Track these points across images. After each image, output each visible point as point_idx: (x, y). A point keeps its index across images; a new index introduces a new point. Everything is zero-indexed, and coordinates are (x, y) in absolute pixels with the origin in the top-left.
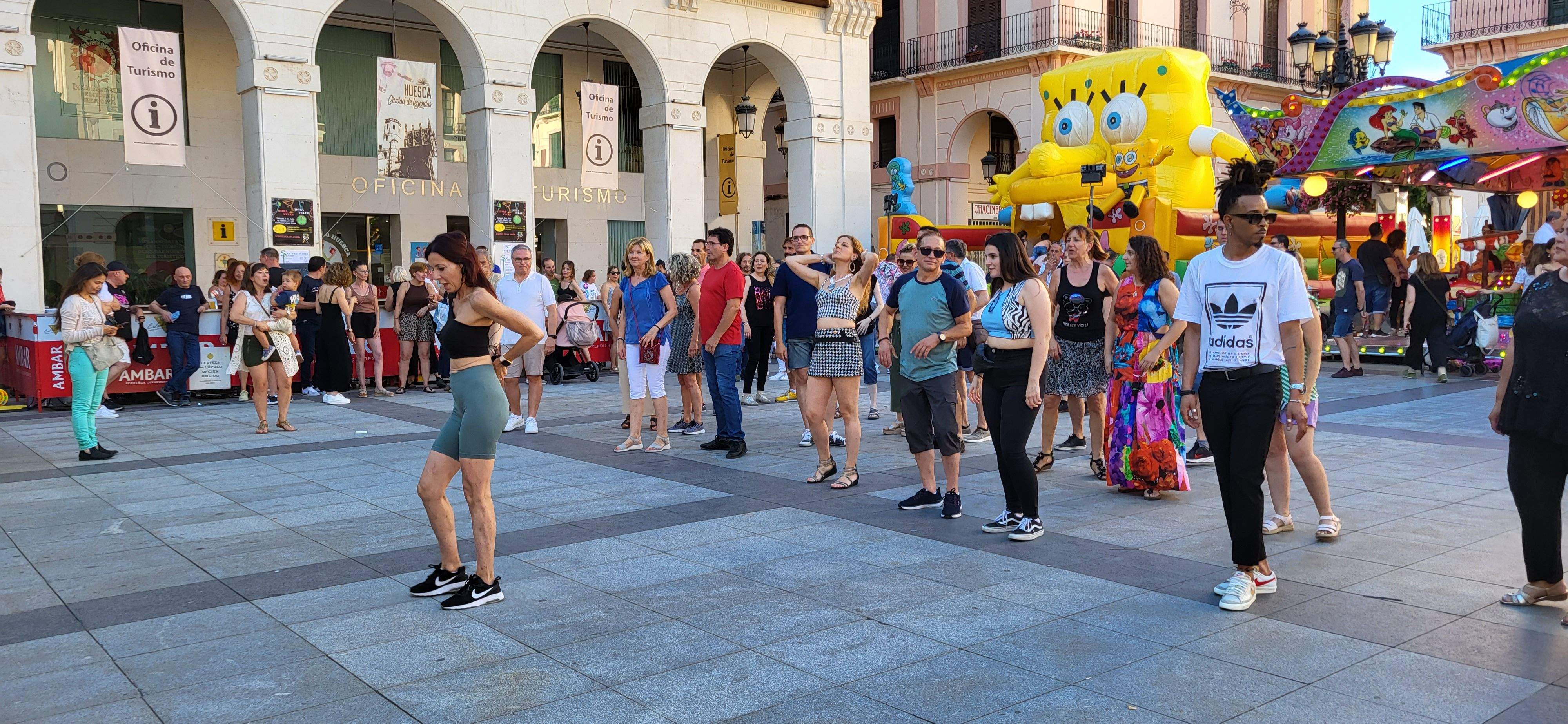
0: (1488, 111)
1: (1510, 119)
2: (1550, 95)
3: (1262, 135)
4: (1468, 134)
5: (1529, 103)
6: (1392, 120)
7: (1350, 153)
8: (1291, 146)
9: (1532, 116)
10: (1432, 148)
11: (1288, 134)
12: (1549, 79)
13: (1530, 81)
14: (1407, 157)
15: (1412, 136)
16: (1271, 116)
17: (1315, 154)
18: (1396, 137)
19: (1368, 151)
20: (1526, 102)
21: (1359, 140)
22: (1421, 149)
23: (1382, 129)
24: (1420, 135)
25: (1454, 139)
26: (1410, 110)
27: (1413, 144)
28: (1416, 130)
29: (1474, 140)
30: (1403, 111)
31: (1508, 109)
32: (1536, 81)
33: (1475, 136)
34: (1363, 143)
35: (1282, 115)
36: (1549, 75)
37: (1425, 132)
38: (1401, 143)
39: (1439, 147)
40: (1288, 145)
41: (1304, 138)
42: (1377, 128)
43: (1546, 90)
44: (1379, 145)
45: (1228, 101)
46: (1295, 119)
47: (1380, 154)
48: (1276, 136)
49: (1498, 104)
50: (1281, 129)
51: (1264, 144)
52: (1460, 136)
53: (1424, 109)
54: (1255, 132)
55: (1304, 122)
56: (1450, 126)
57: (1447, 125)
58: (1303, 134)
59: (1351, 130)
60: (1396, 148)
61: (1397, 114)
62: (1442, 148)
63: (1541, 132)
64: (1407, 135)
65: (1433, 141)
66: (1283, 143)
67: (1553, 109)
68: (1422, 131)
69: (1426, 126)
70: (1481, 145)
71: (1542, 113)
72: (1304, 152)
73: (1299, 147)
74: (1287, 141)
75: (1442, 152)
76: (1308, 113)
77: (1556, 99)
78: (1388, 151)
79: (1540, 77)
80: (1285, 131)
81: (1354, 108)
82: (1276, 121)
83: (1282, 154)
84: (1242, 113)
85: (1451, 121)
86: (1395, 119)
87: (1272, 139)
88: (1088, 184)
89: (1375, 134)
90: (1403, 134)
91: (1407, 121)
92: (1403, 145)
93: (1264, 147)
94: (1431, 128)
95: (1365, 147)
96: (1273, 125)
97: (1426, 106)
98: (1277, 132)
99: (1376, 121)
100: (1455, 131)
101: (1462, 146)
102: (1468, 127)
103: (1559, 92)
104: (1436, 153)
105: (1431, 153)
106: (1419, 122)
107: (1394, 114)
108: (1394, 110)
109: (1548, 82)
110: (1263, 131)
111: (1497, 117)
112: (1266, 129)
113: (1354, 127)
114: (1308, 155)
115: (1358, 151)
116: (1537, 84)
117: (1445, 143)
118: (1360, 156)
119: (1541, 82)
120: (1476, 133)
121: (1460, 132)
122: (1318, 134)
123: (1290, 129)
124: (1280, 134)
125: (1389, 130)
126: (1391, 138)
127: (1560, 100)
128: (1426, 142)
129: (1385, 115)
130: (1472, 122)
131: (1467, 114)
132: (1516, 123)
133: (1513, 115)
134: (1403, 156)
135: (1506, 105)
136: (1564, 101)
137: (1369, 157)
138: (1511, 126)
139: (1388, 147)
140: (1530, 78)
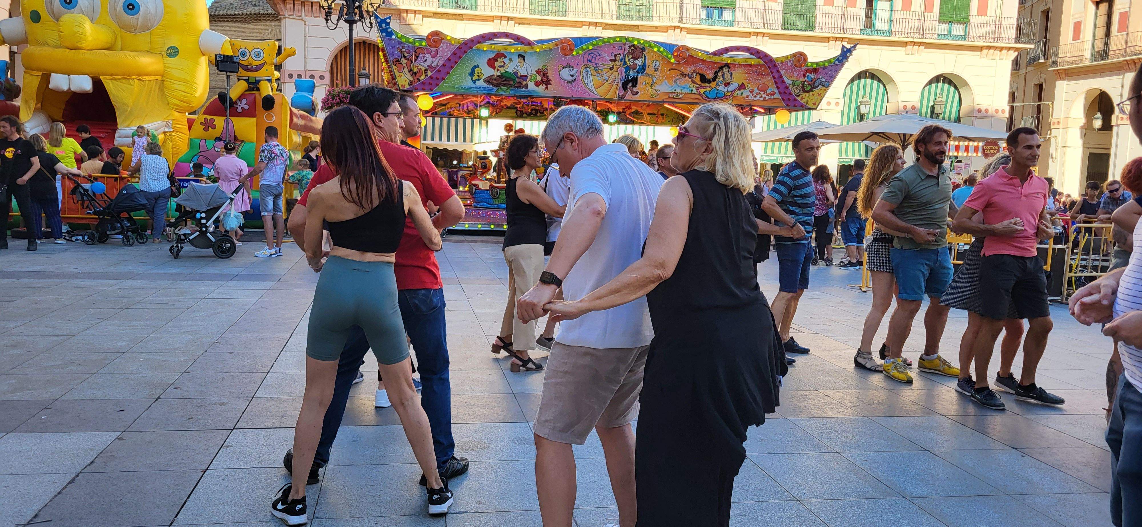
0: (562, 68)
1: (572, 76)
2: (598, 65)
3: (405, 57)
4: (546, 81)
5: (585, 68)
6: (502, 64)
7: (468, 82)
8: (426, 70)
9: (585, 77)
10: (522, 88)
11: (426, 60)
12: (600, 55)
13: (589, 54)
14: (506, 91)
15: (512, 77)
16: (417, 44)
17: (443, 79)
18: (501, 77)
19: (481, 83)
20: (584, 67)
21: (476, 74)
22: (516, 87)
23: (494, 69)
24: (518, 77)
25: (537, 84)
26: (516, 59)
27: (512, 82)
28: (516, 73)
29: (549, 86)
30: (511, 59)
31: (573, 70)
32: (592, 55)
33: (550, 84)
34: (478, 76)
35: (426, 46)
36: (600, 53)
37: (521, 76)
38: (504, 81)
39: (527, 88)
40: (423, 69)
41: (437, 66)
42: (491, 67)
43: (596, 62)
44: (488, 80)
45: (384, 25)
46: (434, 49)
47: (489, 86)
48: (416, 60)
49: (568, 66)
50: (421, 55)
51: (404, 65)
52: (542, 82)
53: (524, 60)
54: (400, 54)
55: (440, 53)
56: (537, 75)
57: (535, 73)
58: (437, 62)
59: (473, 65)
60: (500, 84)
61: (507, 60)
62: (528, 89)
63: (587, 88)
64: (509, 76)
65: (525, 83)
66: (420, 67)
67: (597, 74)
68: (519, 75)
69: (522, 72)
70: (554, 90)
71: (591, 75)
72: (435, 76)
73: (431, 72)
74: (423, 66)
75: (528, 91)
76: (445, 47)
77: (600, 68)
78: (494, 85)
79: (595, 53)
80: (424, 57)
81: (478, 50)
82: (418, 48)
83: (417, 75)
84: (393, 37)
85: (538, 72)
86: (505, 63)
87: (412, 62)
88: (225, 73)
89: (488, 72)
90: (506, 75)
91: (511, 67)
92: (505, 83)
93: (404, 67)
94: (525, 74)
95: (479, 80)
96: (415, 51)
97: (526, 58)
98: (417, 57)
99: (491, 63)
100: (539, 79)
101: (541, 89)
102: (547, 77)
103: (603, 64)
104: (524, 91)
105: (521, 91)
106: (519, 68)
107: (505, 60)
108: (505, 57)
109: (599, 57)
110: (406, 55)
111: (566, 74)
112: (409, 53)
113: (476, 64)
114: (437, 79)
115: (474, 82)
116: (592, 57)
117: (531, 86)
118: (474, 86)
119: (595, 56)
120: (551, 82)
121: (542, 80)
122: (448, 65)
123: (428, 57)
124: (419, 59)
125: (498, 70)
126: (498, 76)
127: (602, 69)
128: (520, 82)
129: (499, 60)
130: (550, 75)
131: (549, 69)
132: (575, 79)
133: (575, 74)
134: (503, 90)
135: (573, 67)
136: (604, 70)
137: (480, 87)
138: (572, 81)
139: (495, 82)
140: (590, 52)
